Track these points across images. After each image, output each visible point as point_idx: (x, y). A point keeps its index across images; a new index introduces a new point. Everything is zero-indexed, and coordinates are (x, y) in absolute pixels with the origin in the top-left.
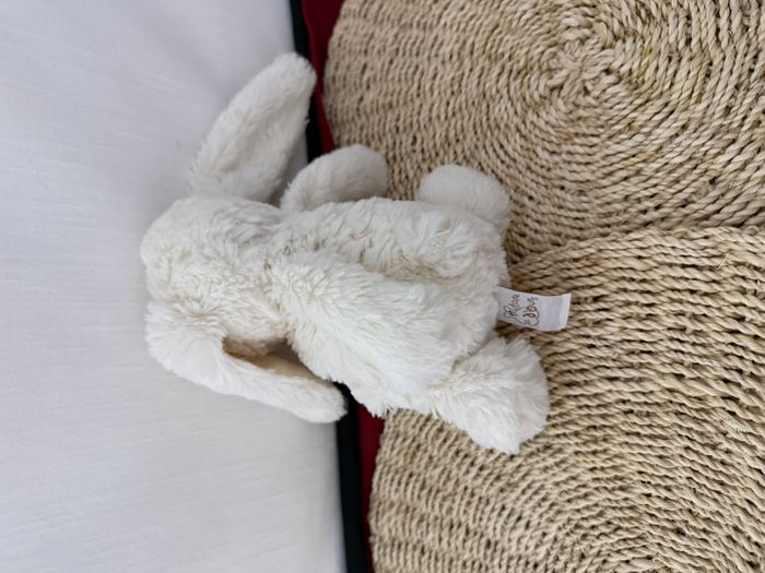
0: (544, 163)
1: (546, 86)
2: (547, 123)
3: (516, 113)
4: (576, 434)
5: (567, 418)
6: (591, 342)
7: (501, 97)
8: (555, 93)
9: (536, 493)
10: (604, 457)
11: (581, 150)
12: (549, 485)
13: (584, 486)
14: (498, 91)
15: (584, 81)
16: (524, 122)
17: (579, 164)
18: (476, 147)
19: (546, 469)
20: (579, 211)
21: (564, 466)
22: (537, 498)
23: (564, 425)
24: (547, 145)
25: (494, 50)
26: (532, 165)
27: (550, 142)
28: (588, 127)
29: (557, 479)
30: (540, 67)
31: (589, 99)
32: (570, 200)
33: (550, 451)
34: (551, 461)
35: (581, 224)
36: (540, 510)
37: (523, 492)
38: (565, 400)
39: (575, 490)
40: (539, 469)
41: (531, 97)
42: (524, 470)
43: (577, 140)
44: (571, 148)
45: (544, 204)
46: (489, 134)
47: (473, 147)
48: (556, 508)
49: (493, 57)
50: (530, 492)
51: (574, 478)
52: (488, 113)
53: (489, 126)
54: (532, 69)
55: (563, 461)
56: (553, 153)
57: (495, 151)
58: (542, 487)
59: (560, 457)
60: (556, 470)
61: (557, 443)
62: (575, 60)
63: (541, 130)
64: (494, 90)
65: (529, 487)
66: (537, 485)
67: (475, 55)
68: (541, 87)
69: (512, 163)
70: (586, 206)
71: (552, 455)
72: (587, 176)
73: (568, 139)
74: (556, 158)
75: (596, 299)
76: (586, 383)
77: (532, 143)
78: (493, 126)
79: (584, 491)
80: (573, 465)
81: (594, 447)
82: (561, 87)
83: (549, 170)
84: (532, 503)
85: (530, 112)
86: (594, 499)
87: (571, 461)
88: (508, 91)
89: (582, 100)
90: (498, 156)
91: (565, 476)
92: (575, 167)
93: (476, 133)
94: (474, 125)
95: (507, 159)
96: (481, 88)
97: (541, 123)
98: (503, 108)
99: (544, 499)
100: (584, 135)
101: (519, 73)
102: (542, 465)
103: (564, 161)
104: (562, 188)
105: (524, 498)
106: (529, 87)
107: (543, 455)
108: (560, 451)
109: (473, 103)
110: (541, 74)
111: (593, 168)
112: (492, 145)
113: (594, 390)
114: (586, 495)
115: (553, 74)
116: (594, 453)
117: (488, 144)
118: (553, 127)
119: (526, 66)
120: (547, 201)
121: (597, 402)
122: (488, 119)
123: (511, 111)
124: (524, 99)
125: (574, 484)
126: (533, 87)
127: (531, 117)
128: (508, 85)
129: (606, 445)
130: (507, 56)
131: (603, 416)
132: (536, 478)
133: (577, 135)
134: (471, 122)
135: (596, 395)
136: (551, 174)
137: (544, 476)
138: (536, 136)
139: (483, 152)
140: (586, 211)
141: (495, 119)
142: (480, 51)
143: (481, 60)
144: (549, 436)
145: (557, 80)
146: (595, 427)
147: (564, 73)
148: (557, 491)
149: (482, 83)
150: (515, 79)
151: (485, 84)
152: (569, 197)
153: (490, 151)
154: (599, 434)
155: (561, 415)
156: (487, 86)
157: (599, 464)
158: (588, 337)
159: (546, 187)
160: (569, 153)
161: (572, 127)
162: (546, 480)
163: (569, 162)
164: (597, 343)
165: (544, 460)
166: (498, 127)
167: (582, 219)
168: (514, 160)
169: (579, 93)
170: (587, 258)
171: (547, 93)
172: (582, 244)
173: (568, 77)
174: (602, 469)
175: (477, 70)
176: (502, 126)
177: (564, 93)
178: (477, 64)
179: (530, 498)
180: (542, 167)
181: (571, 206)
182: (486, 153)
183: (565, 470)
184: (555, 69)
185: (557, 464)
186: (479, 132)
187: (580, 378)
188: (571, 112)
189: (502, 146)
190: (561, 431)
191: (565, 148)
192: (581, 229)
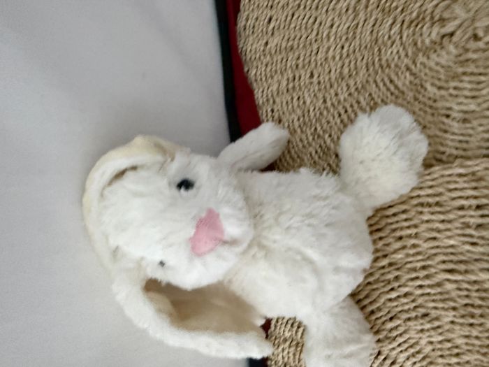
0: (432, 96)
1: (438, 34)
2: (437, 64)
3: (407, 55)
4: (454, 309)
5: (447, 296)
6: (475, 240)
7: (393, 43)
8: (446, 40)
9: (411, 347)
10: (481, 329)
11: (469, 86)
12: (423, 342)
13: (457, 347)
14: (390, 37)
15: (475, 29)
16: (414, 63)
17: (466, 97)
18: (367, 81)
19: (422, 331)
20: (462, 135)
21: (440, 331)
22: (412, 351)
23: (443, 301)
24: (437, 83)
25: (388, 4)
26: (420, 97)
27: (439, 79)
28: (477, 67)
29: (432, 339)
30: (432, 18)
31: (481, 44)
32: (455, 126)
33: (428, 319)
34: (428, 326)
35: (465, 146)
36: (414, 360)
37: (399, 345)
38: (447, 283)
39: (449, 349)
40: (415, 330)
41: (423, 42)
42: (401, 329)
43: (466, 78)
44: (460, 85)
45: (429, 129)
46: (380, 71)
47: (365, 81)
48: (428, 360)
49: (387, 10)
50: (406, 345)
51: (449, 341)
52: (380, 55)
53: (381, 66)
54: (423, 19)
55: (439, 327)
56: (440, 88)
57: (385, 84)
58: (417, 343)
59: (436, 324)
60: (433, 333)
61: (434, 313)
62: (469, 11)
63: (431, 69)
64: (386, 37)
65: (405, 342)
66: (412, 341)
67: (369, 9)
68: (434, 35)
69: (400, 95)
70: (471, 132)
71: (429, 322)
72: (473, 107)
73: (455, 77)
74: (443, 92)
75: (478, 207)
76: (466, 272)
77: (421, 80)
78: (385, 66)
79: (456, 351)
80: (448, 331)
81: (472, 321)
82: (452, 34)
83: (435, 101)
84: (406, 354)
85: (421, 55)
86: (466, 358)
87: (447, 327)
88: (401, 38)
89: (473, 45)
90: (388, 89)
91: (440, 338)
92: (461, 100)
93: (367, 70)
94: (367, 64)
95: (396, 92)
96: (375, 35)
97: (432, 64)
98: (395, 51)
99: (418, 352)
100: (472, 74)
101: (412, 22)
102: (419, 328)
103: (451, 95)
104: (448, 116)
105: (400, 349)
106: (421, 35)
107: (421, 321)
108: (437, 319)
109: (366, 47)
110: (433, 24)
111: (480, 100)
112: (383, 80)
113: (473, 278)
114: (457, 355)
115: (445, 23)
116: (471, 325)
117: (379, 80)
118: (443, 67)
119: (418, 16)
120: (432, 126)
121: (476, 287)
122: (380, 60)
123: (403, 55)
124: (416, 44)
125: (449, 345)
126: (425, 36)
127: (421, 58)
128: (401, 32)
129: (482, 320)
130: (400, 9)
131: (482, 299)
132: (412, 336)
133: (464, 74)
134: (365, 61)
135: (475, 282)
136: (439, 104)
137: (421, 335)
138: (426, 74)
139: (374, 86)
140: (470, 136)
141: (387, 60)
142: (375, 5)
143: (375, 13)
144: (427, 308)
145: (449, 28)
146: (472, 306)
147: (457, 22)
148: (430, 348)
149: (375, 31)
150: (409, 27)
151: (378, 32)
152: (455, 124)
153: (381, 85)
154: (477, 312)
155: (441, 293)
156: (380, 34)
157: (475, 333)
158: (471, 236)
159: (433, 115)
160: (455, 88)
161: (462, 66)
162: (420, 338)
163: (457, 96)
164: (481, 242)
165: (422, 324)
166: (389, 66)
167: (467, 142)
168: (403, 93)
169: (470, 38)
170: (473, 174)
171: (438, 40)
172: (469, 163)
173: (460, 26)
174: (477, 338)
175: (372, 21)
176: (393, 66)
177: (455, 39)
178: (371, 16)
179: (406, 350)
180: (430, 99)
181: (456, 131)
182: (377, 86)
183: (441, 334)
184: (448, 19)
185: (434, 329)
186: (371, 69)
187: (462, 267)
188: (460, 55)
189: (391, 81)
190: (440, 305)
191: (453, 84)
192: (465, 150)
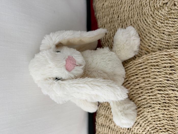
1: (162, 3)
2: (161, 14)
3: (151, 10)
4: (160, 104)
5: (158, 99)
6: (168, 79)
7: (147, 6)
8: (165, 5)
9: (145, 118)
10: (168, 111)
11: (171, 22)
12: (149, 116)
13: (159, 118)
14: (146, 4)
15: (175, 2)
16: (153, 13)
17: (170, 27)
18: (137, 20)
19: (149, 112)
20: (168, 40)
21: (154, 112)
22: (145, 119)
23: (156, 101)
24: (161, 21)
26: (155, 26)
28: (174, 16)
29: (151, 115)
31: (176, 7)
32: (166, 37)
33: (151, 108)
34: (151, 110)
35: (168, 44)
36: (145, 123)
37: (141, 117)
38: (158, 94)
39: (157, 119)
40: (146, 112)
41: (157, 6)
42: (142, 111)
43: (170, 20)
44: (168, 22)
45: (157, 38)
46: (142, 16)
47: (136, 20)
48: (150, 123)
50: (143, 117)
51: (157, 116)
52: (142, 10)
53: (142, 14)
55: (154, 111)
56: (162, 23)
57: (143, 21)
58: (146, 117)
59: (153, 109)
60: (152, 113)
61: (153, 106)
63: (159, 16)
64: (145, 4)
65: (143, 116)
68: (160, 3)
69: (148, 25)
70: (171, 39)
71: (151, 109)
72: (172, 30)
73: (167, 19)
74: (163, 25)
75: (171, 67)
76: (165, 90)
77: (155, 20)
78: (143, 14)
79: (159, 119)
80: (157, 112)
81: (165, 108)
82: (167, 3)
83: (160, 28)
85: (156, 10)
86: (162, 122)
88: (150, 4)
89: (173, 7)
90: (144, 23)
91: (154, 115)
93: (138, 16)
94: (138, 13)
95: (147, 24)
97: (159, 14)
98: (147, 9)
99: (147, 120)
100: (173, 18)
102: (148, 111)
103: (165, 26)
104: (164, 33)
105: (141, 119)
106: (156, 3)
107: (148, 108)
108: (154, 108)
109: (138, 7)
111: (174, 28)
112: (142, 19)
114: (160, 121)
116: (165, 110)
117: (141, 19)
118: (163, 15)
121: (168, 96)
122: (142, 12)
123: (150, 10)
124: (154, 7)
125: (157, 117)
126: (158, 3)
127: (156, 12)
128: (150, 2)
129: (168, 108)
131: (169, 100)
132: (145, 114)
133: (170, 18)
134: (137, 12)
135: (167, 94)
136: (161, 29)
137: (148, 114)
138: (157, 18)
139: (140, 21)
140: (170, 41)
141: (144, 12)
144: (151, 104)
145: (166, 1)
146: (166, 103)
148: (151, 118)
151: (142, 2)
153: (142, 21)
154: (167, 105)
155: (155, 98)
156: (143, 2)
157: (166, 113)
158: (167, 77)
159: (158, 33)
160: (167, 23)
161: (169, 15)
162: (148, 115)
163: (167, 26)
164: (170, 79)
165: (149, 110)
166: (145, 14)
167: (169, 43)
168: (149, 24)
169: (172, 5)
170: (170, 55)
171: (162, 5)
172: (169, 50)
174: (166, 114)
176: (146, 14)
177: (167, 5)
179: (143, 119)
180: (158, 27)
181: (166, 39)
182: (140, 22)
183: (154, 113)
185: (152, 111)
186: (139, 15)
187: (163, 89)
188: (169, 11)
189: (146, 20)
191: (166, 22)
192: (168, 46)
